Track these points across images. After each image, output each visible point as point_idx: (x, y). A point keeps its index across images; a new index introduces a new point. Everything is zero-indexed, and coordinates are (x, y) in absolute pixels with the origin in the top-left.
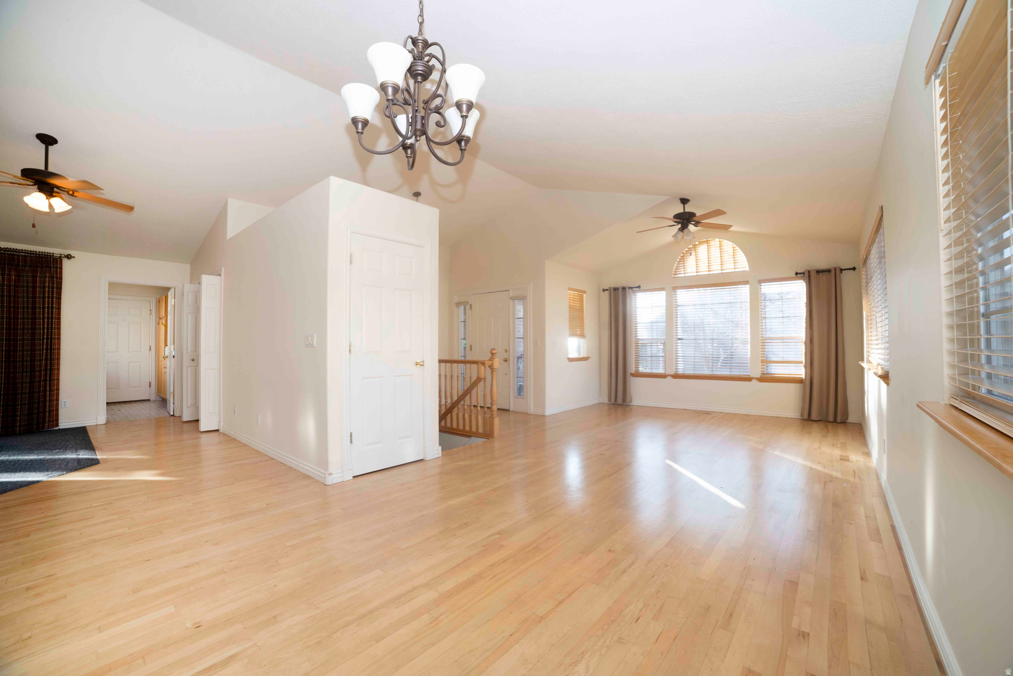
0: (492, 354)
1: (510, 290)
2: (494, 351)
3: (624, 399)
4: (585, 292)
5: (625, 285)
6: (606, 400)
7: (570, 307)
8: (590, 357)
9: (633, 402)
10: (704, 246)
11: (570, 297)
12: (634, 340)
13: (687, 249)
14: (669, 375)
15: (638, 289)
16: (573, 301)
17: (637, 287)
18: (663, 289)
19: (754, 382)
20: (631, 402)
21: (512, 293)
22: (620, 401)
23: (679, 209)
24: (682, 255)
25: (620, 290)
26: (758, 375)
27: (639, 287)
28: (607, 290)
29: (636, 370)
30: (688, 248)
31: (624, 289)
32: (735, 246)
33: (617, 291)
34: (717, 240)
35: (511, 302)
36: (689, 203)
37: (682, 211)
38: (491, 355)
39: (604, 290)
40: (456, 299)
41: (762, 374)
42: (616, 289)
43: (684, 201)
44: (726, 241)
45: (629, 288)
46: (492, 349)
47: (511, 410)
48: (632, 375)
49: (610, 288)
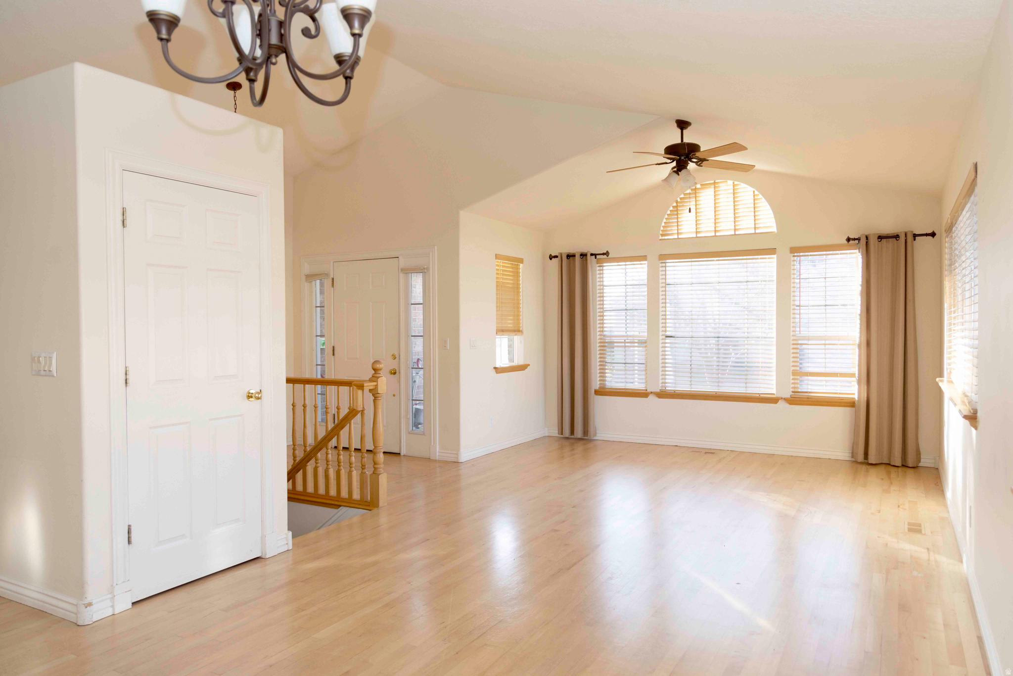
0: (374, 370)
1: (401, 258)
2: (378, 366)
3: (586, 431)
4: (521, 261)
5: (584, 251)
6: (555, 432)
7: (497, 286)
8: (529, 365)
9: (598, 435)
10: (710, 191)
11: (497, 270)
12: (598, 337)
13: (682, 196)
14: (651, 393)
15: (605, 256)
16: (503, 274)
17: (603, 254)
18: (643, 258)
19: (781, 404)
20: (595, 435)
21: (403, 263)
22: (579, 433)
23: (674, 138)
24: (675, 204)
25: (578, 257)
26: (787, 395)
27: (607, 254)
28: (556, 257)
29: (600, 384)
30: (685, 194)
31: (583, 255)
32: (756, 193)
33: (571, 258)
34: (730, 182)
35: (402, 275)
36: (689, 128)
37: (679, 141)
38: (374, 372)
39: (551, 257)
40: (306, 269)
41: (793, 392)
42: (570, 256)
43: (683, 125)
44: (743, 185)
45: (592, 255)
46: (376, 362)
47: (402, 454)
48: (597, 392)
49: (561, 254)
